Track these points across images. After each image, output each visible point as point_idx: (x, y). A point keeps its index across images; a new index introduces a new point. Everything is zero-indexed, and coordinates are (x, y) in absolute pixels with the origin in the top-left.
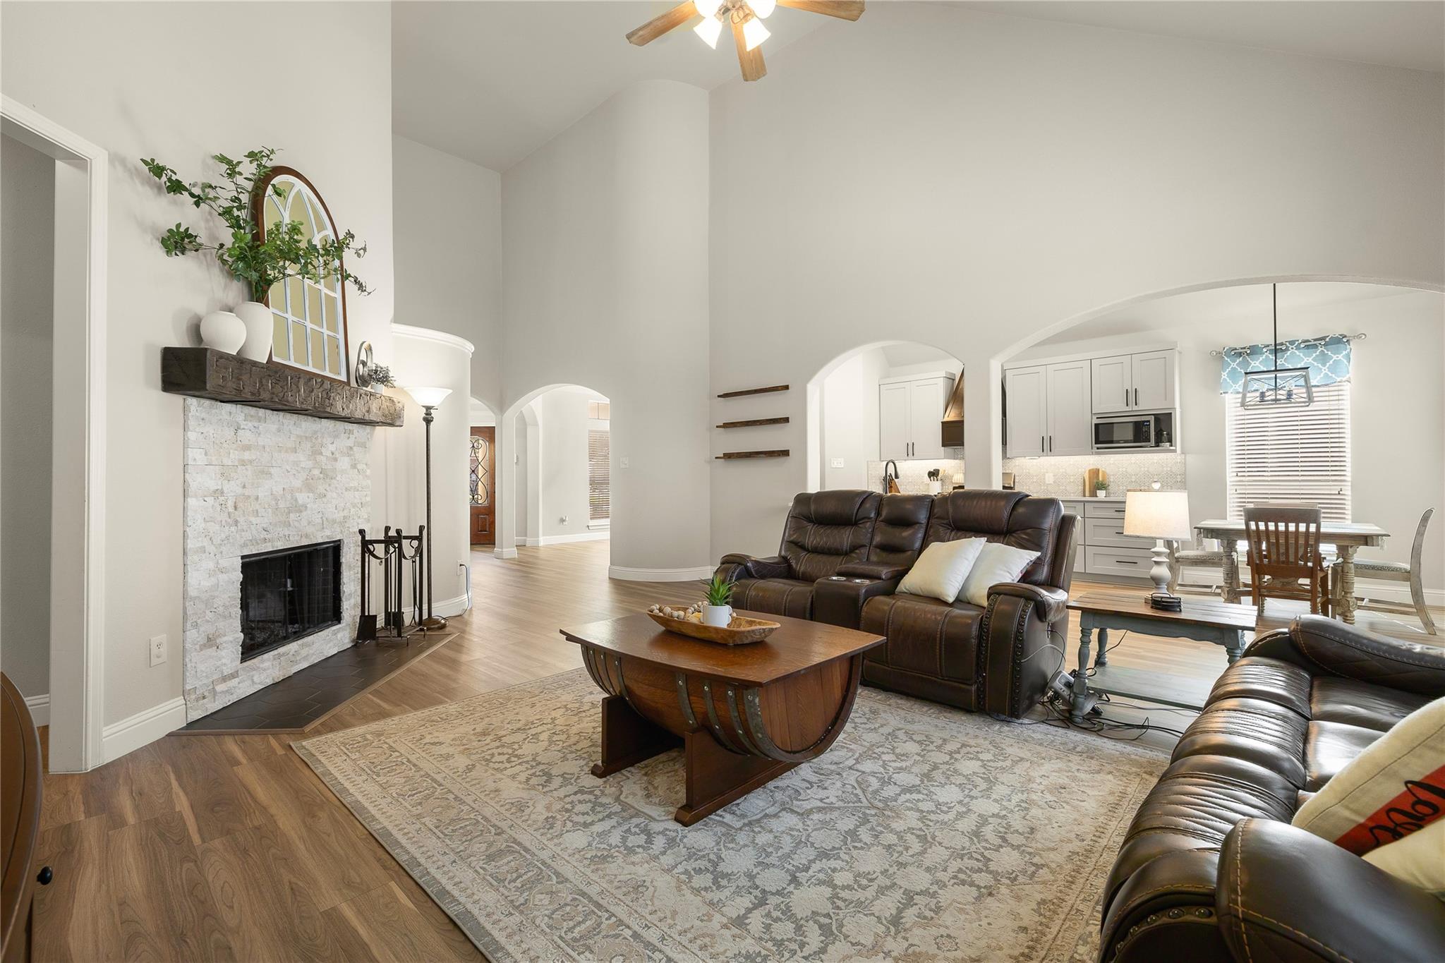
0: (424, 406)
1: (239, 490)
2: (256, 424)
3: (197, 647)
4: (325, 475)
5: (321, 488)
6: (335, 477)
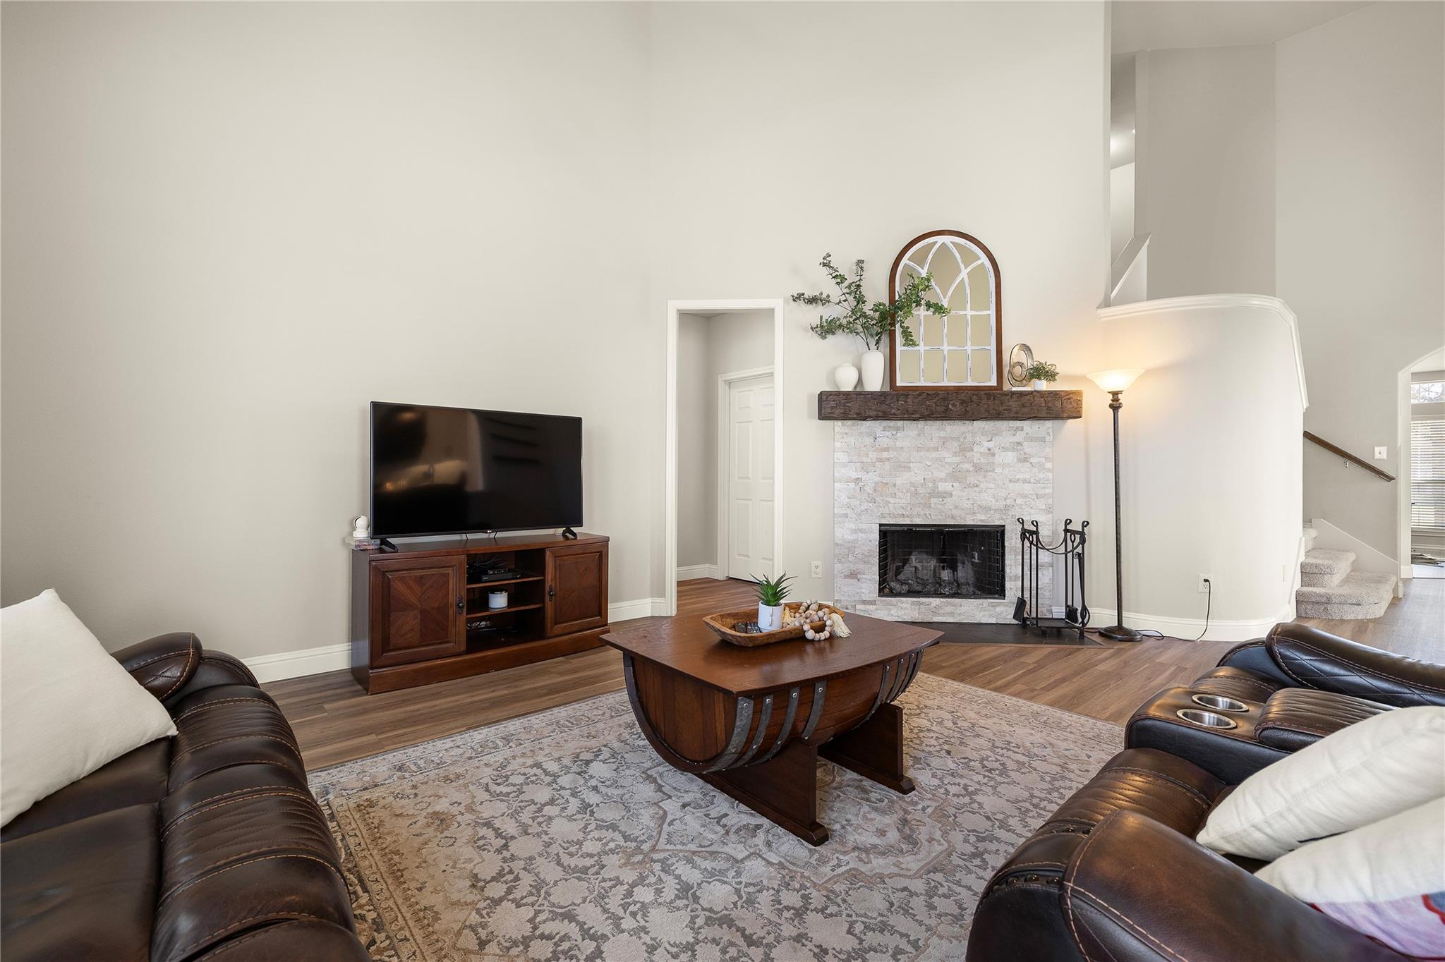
0: (1109, 392)
1: (877, 479)
2: (895, 433)
3: (842, 575)
4: (978, 468)
5: (972, 479)
6: (993, 471)
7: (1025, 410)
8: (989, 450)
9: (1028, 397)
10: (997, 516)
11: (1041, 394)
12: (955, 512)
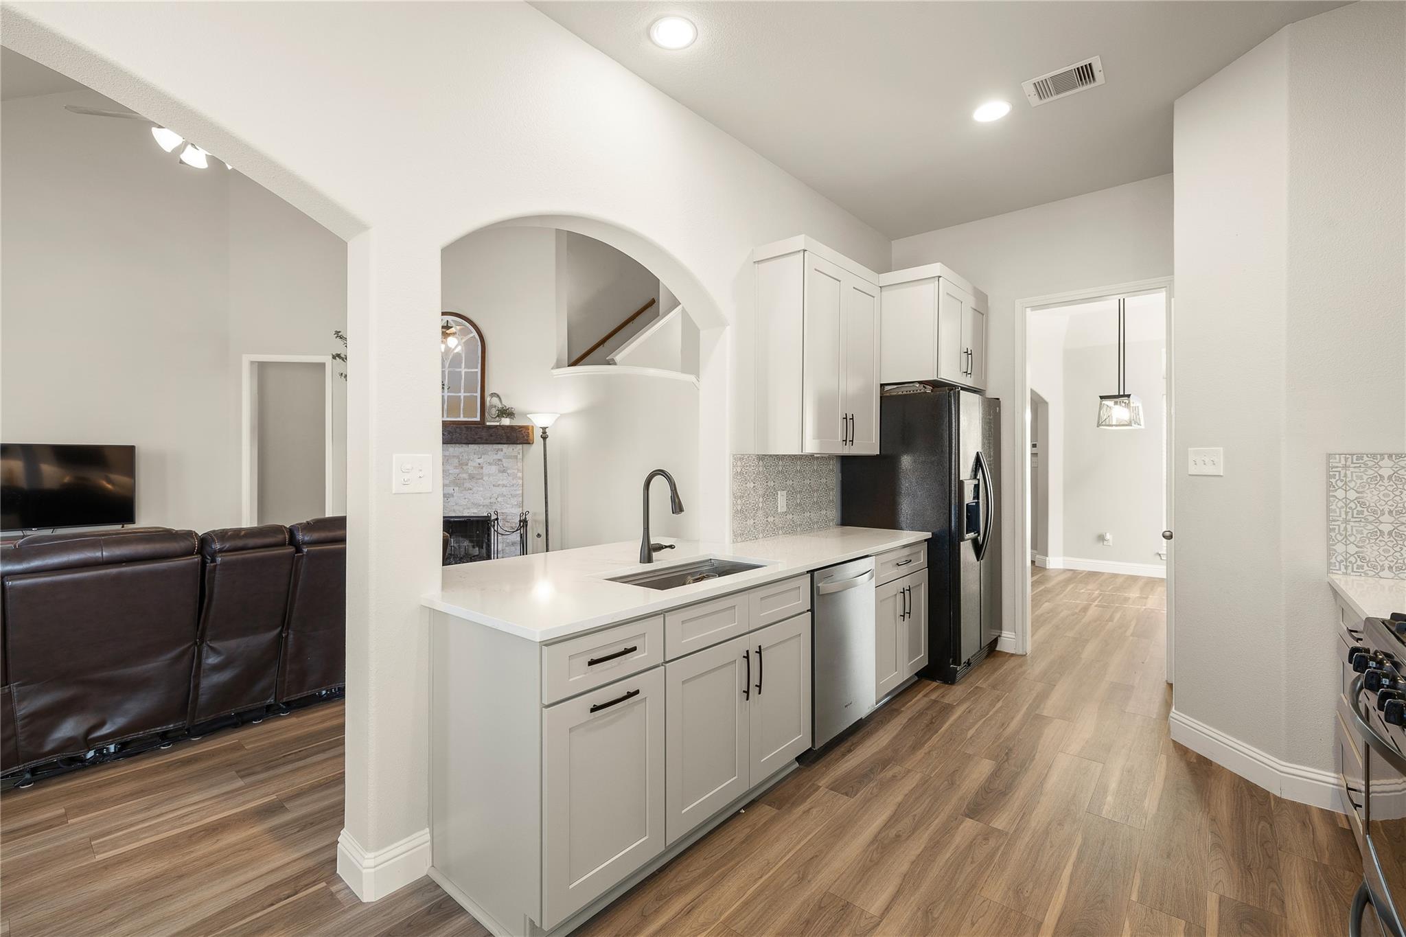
0: (542, 428)
4: (472, 477)
5: (467, 485)
6: (482, 479)
7: (492, 438)
8: (479, 464)
9: (494, 430)
10: (485, 510)
11: (503, 427)
12: (456, 508)
